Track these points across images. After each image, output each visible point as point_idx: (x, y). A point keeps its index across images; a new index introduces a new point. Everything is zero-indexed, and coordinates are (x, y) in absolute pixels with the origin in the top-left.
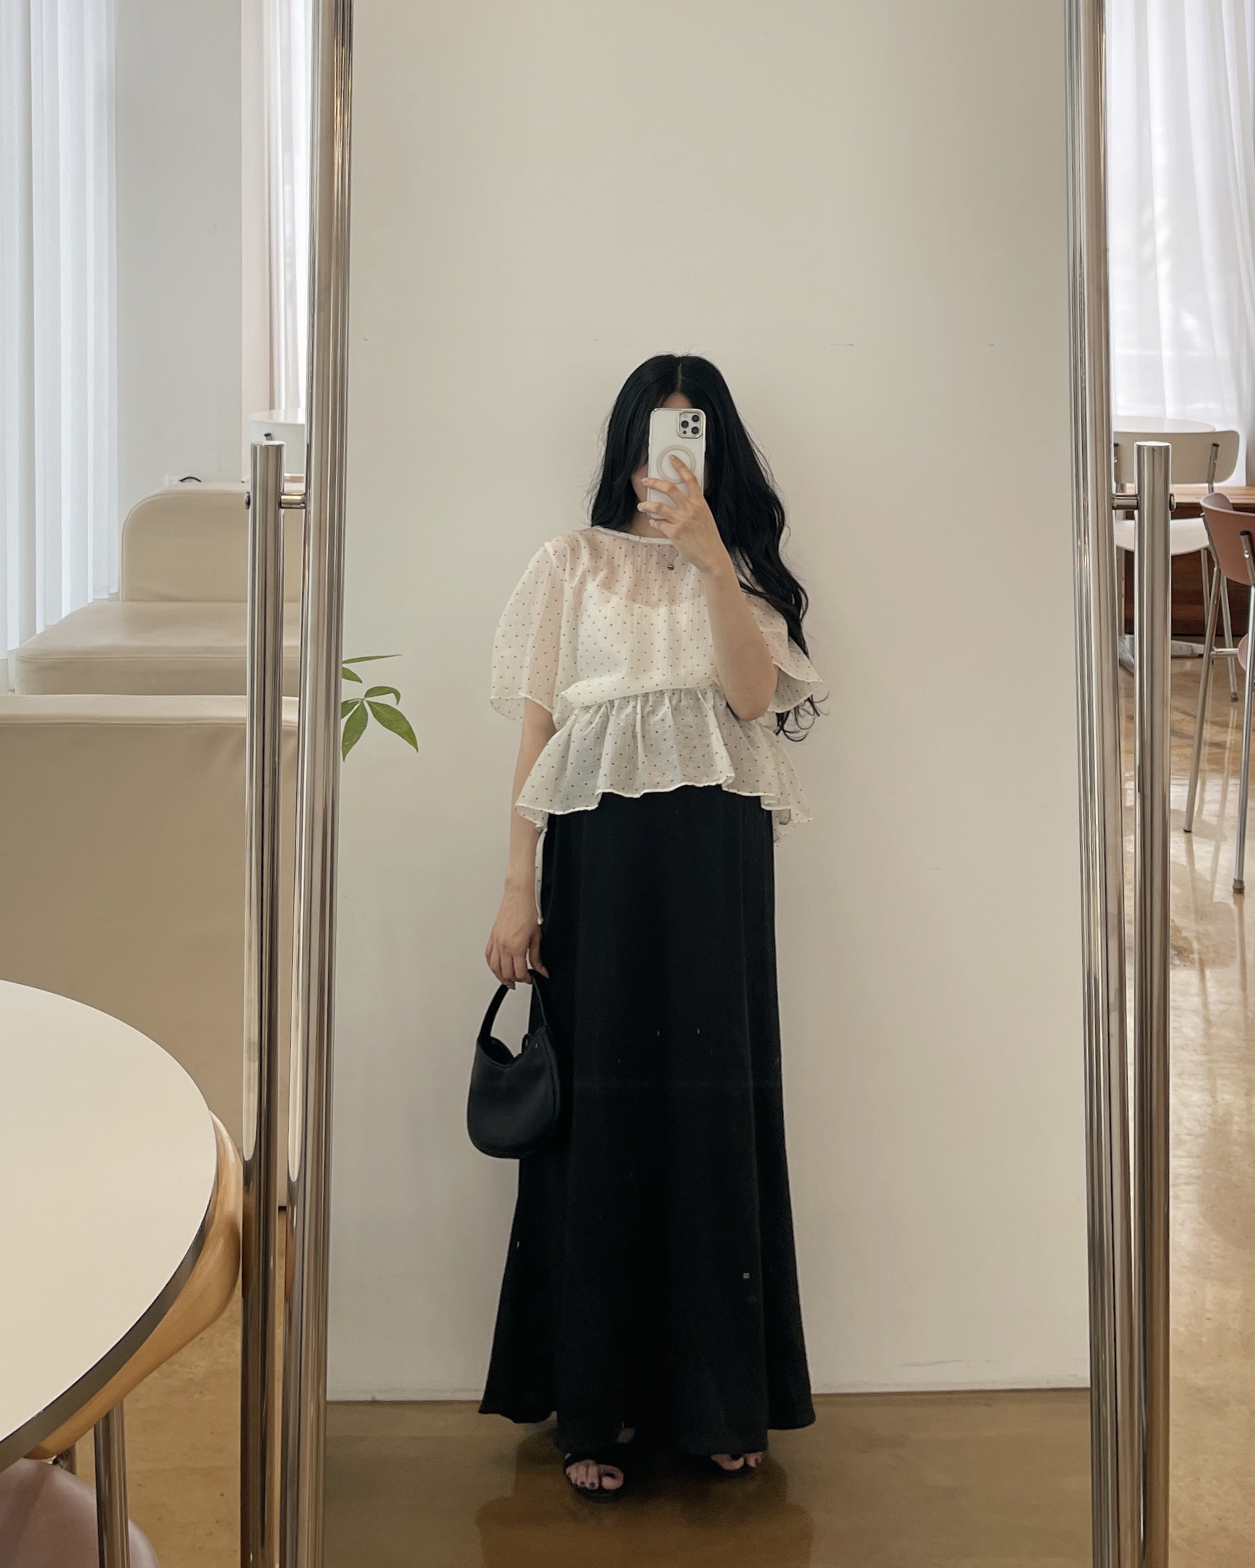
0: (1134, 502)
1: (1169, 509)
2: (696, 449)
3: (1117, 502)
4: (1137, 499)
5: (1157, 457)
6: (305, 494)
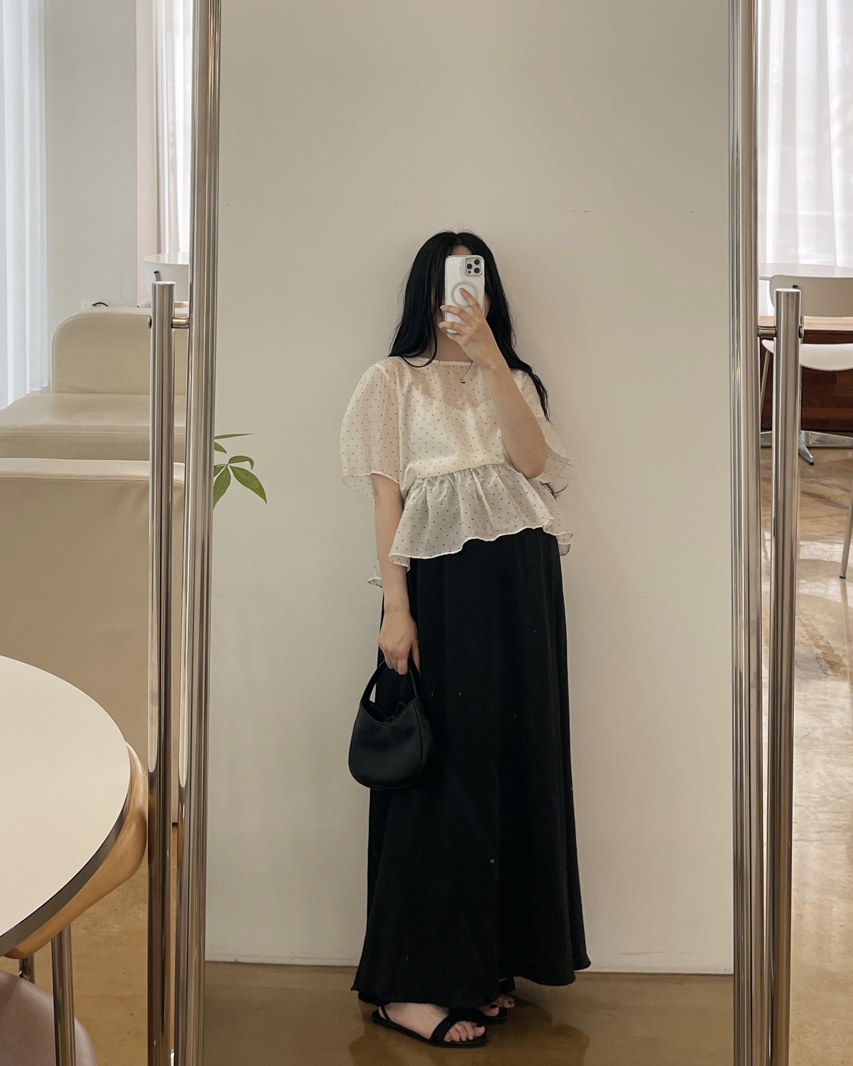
0: (774, 332)
1: (798, 337)
2: (479, 282)
3: (761, 331)
4: (775, 330)
5: (790, 299)
6: (189, 318)
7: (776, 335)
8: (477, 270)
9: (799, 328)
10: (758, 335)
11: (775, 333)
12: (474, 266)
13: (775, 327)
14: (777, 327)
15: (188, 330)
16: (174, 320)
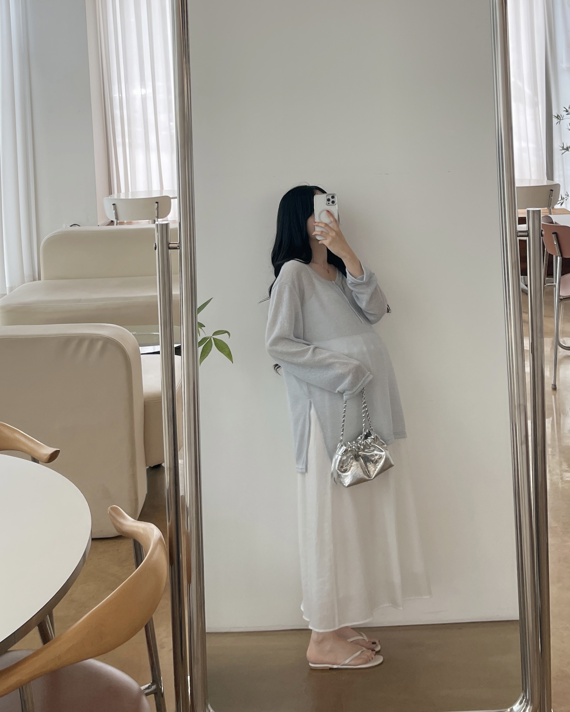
1: (541, 236)
3: (520, 234)
4: (527, 233)
5: (535, 214)
6: (179, 243)
7: (528, 236)
8: (333, 202)
9: (541, 231)
10: (518, 236)
11: (527, 235)
12: (332, 200)
13: (527, 231)
14: (528, 231)
15: (179, 250)
16: (170, 245)
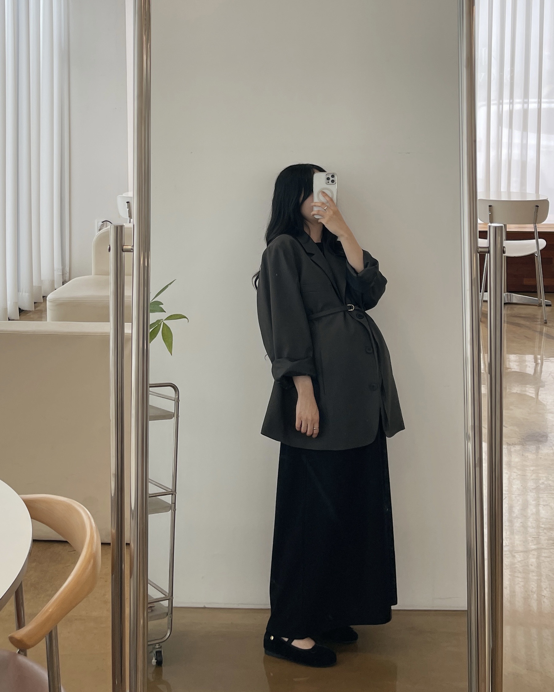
0: (488, 250)
1: (502, 252)
2: (333, 189)
3: (480, 250)
4: (489, 249)
5: (498, 230)
7: (489, 252)
8: (333, 181)
9: (503, 248)
10: (478, 252)
12: (331, 179)
13: (488, 247)
16: (124, 247)
